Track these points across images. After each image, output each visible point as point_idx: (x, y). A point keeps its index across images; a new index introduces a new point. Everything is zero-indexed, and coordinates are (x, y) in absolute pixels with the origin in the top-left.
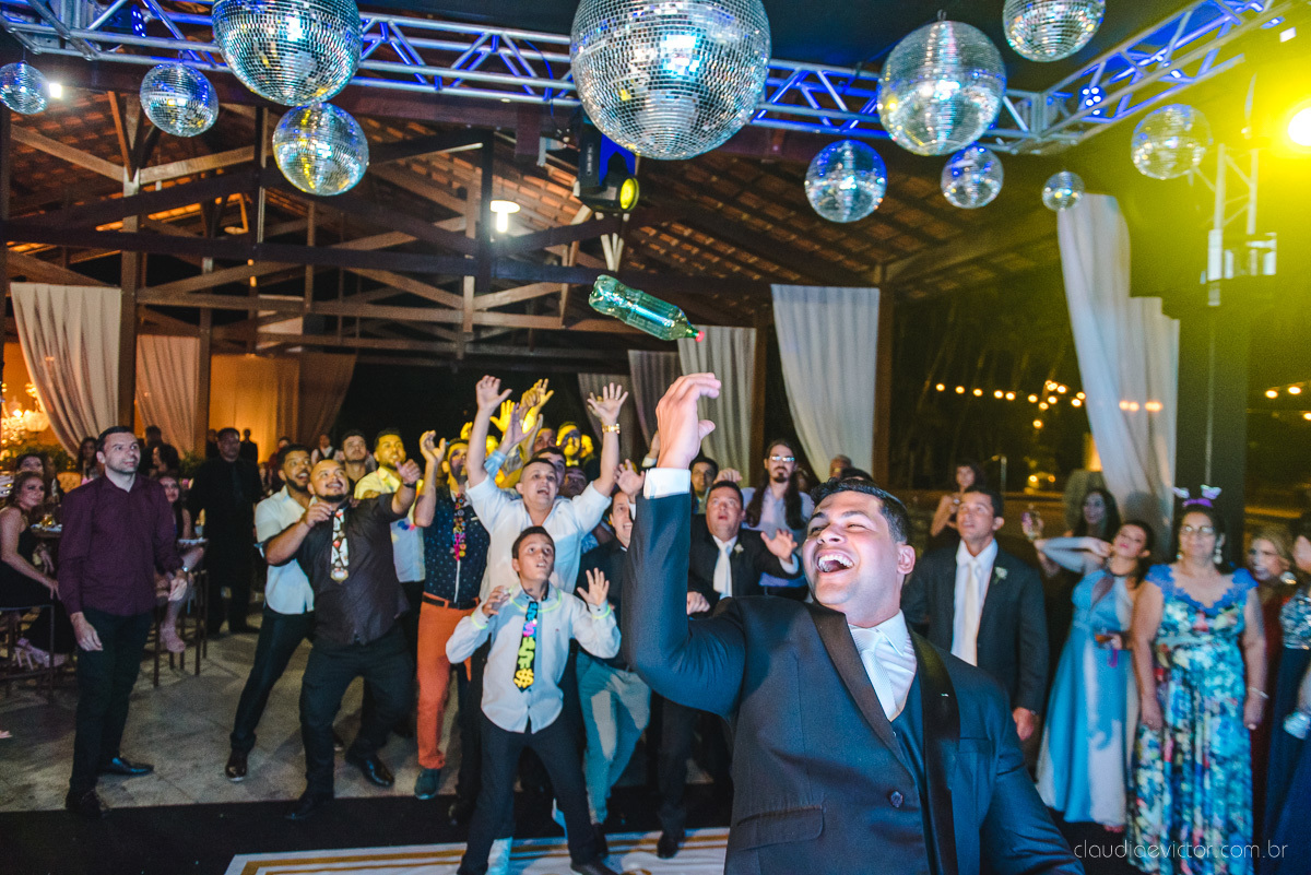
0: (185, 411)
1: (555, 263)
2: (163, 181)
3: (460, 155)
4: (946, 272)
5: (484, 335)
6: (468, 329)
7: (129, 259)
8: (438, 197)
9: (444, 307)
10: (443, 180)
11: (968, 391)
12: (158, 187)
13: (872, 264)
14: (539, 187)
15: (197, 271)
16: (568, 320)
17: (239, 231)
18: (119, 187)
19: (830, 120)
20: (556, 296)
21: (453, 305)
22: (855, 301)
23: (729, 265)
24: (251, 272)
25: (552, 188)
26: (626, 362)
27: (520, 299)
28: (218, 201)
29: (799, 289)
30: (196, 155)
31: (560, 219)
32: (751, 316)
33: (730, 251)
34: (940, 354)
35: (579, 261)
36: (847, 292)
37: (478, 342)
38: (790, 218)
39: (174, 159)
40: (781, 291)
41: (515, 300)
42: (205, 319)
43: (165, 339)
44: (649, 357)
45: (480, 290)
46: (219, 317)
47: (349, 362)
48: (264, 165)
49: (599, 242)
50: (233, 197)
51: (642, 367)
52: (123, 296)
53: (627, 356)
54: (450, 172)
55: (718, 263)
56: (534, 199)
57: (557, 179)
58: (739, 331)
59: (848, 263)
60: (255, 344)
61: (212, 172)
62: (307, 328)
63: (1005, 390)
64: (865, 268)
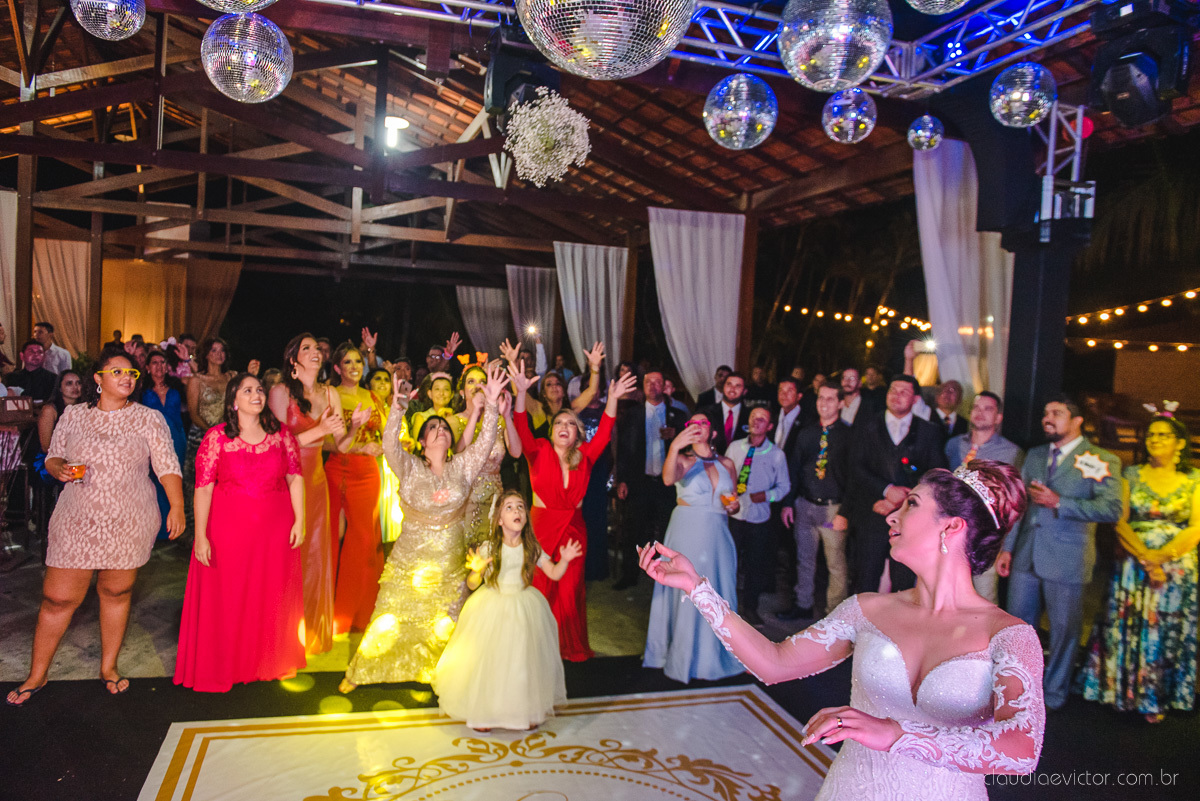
0: (78, 314)
1: (440, 179)
2: (57, 88)
3: (351, 71)
4: (806, 203)
5: (368, 246)
6: (356, 240)
7: (26, 162)
8: (328, 111)
9: (332, 217)
10: (333, 95)
11: (812, 313)
12: (52, 93)
13: (739, 193)
14: (428, 105)
15: (89, 177)
16: (452, 235)
17: (129, 138)
18: (16, 92)
19: (725, 53)
20: (440, 211)
21: (342, 216)
22: (723, 226)
23: (605, 187)
24: (140, 178)
25: (440, 106)
26: (504, 276)
27: (406, 212)
28: (109, 108)
29: (673, 212)
30: (90, 63)
31: (445, 137)
32: (625, 235)
33: (607, 175)
34: (788, 278)
35: (464, 178)
36: (716, 217)
37: (362, 253)
38: (667, 145)
39: (67, 67)
40: (657, 214)
41: (401, 213)
42: (96, 224)
43: (57, 242)
44: (526, 272)
45: (367, 202)
46: (111, 222)
47: (236, 268)
48: (164, 74)
49: (487, 161)
50: (122, 106)
51: (519, 281)
52: (19, 199)
53: (505, 269)
54: (340, 87)
55: (595, 185)
56: (422, 116)
57: (447, 99)
58: (613, 250)
59: (717, 190)
60: (143, 249)
61: (103, 81)
62: (193, 235)
63: (844, 312)
64: (732, 195)
